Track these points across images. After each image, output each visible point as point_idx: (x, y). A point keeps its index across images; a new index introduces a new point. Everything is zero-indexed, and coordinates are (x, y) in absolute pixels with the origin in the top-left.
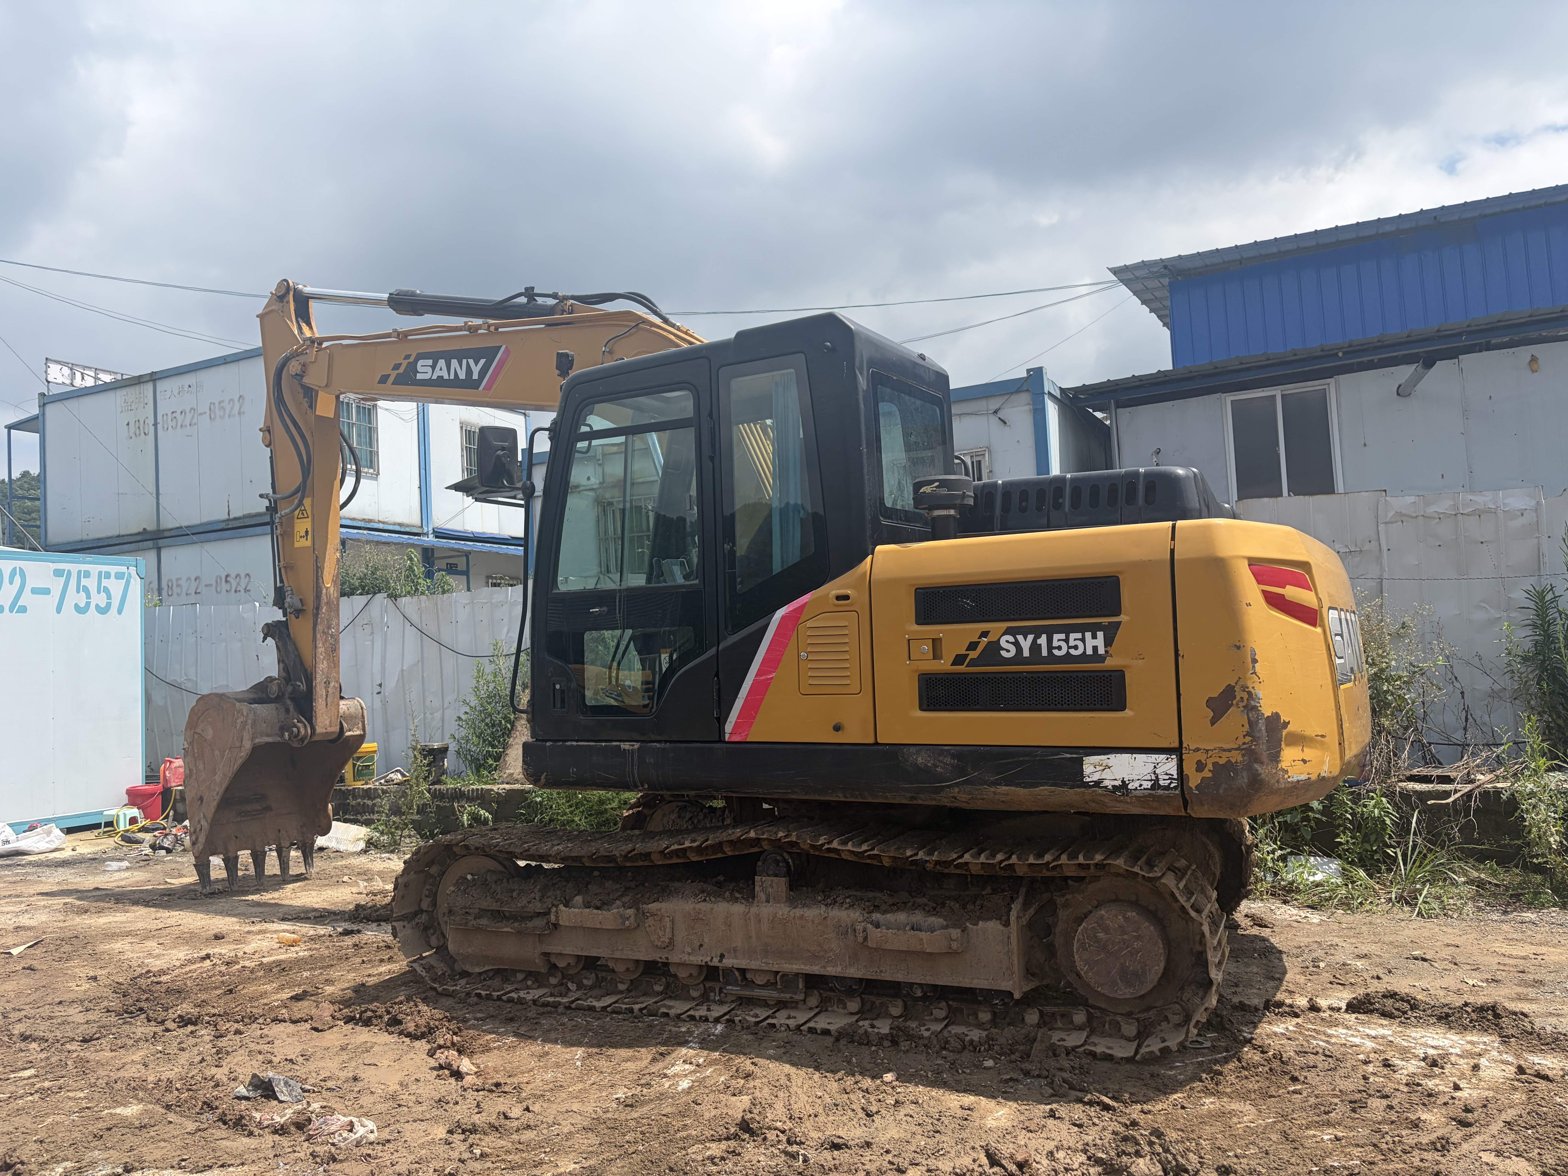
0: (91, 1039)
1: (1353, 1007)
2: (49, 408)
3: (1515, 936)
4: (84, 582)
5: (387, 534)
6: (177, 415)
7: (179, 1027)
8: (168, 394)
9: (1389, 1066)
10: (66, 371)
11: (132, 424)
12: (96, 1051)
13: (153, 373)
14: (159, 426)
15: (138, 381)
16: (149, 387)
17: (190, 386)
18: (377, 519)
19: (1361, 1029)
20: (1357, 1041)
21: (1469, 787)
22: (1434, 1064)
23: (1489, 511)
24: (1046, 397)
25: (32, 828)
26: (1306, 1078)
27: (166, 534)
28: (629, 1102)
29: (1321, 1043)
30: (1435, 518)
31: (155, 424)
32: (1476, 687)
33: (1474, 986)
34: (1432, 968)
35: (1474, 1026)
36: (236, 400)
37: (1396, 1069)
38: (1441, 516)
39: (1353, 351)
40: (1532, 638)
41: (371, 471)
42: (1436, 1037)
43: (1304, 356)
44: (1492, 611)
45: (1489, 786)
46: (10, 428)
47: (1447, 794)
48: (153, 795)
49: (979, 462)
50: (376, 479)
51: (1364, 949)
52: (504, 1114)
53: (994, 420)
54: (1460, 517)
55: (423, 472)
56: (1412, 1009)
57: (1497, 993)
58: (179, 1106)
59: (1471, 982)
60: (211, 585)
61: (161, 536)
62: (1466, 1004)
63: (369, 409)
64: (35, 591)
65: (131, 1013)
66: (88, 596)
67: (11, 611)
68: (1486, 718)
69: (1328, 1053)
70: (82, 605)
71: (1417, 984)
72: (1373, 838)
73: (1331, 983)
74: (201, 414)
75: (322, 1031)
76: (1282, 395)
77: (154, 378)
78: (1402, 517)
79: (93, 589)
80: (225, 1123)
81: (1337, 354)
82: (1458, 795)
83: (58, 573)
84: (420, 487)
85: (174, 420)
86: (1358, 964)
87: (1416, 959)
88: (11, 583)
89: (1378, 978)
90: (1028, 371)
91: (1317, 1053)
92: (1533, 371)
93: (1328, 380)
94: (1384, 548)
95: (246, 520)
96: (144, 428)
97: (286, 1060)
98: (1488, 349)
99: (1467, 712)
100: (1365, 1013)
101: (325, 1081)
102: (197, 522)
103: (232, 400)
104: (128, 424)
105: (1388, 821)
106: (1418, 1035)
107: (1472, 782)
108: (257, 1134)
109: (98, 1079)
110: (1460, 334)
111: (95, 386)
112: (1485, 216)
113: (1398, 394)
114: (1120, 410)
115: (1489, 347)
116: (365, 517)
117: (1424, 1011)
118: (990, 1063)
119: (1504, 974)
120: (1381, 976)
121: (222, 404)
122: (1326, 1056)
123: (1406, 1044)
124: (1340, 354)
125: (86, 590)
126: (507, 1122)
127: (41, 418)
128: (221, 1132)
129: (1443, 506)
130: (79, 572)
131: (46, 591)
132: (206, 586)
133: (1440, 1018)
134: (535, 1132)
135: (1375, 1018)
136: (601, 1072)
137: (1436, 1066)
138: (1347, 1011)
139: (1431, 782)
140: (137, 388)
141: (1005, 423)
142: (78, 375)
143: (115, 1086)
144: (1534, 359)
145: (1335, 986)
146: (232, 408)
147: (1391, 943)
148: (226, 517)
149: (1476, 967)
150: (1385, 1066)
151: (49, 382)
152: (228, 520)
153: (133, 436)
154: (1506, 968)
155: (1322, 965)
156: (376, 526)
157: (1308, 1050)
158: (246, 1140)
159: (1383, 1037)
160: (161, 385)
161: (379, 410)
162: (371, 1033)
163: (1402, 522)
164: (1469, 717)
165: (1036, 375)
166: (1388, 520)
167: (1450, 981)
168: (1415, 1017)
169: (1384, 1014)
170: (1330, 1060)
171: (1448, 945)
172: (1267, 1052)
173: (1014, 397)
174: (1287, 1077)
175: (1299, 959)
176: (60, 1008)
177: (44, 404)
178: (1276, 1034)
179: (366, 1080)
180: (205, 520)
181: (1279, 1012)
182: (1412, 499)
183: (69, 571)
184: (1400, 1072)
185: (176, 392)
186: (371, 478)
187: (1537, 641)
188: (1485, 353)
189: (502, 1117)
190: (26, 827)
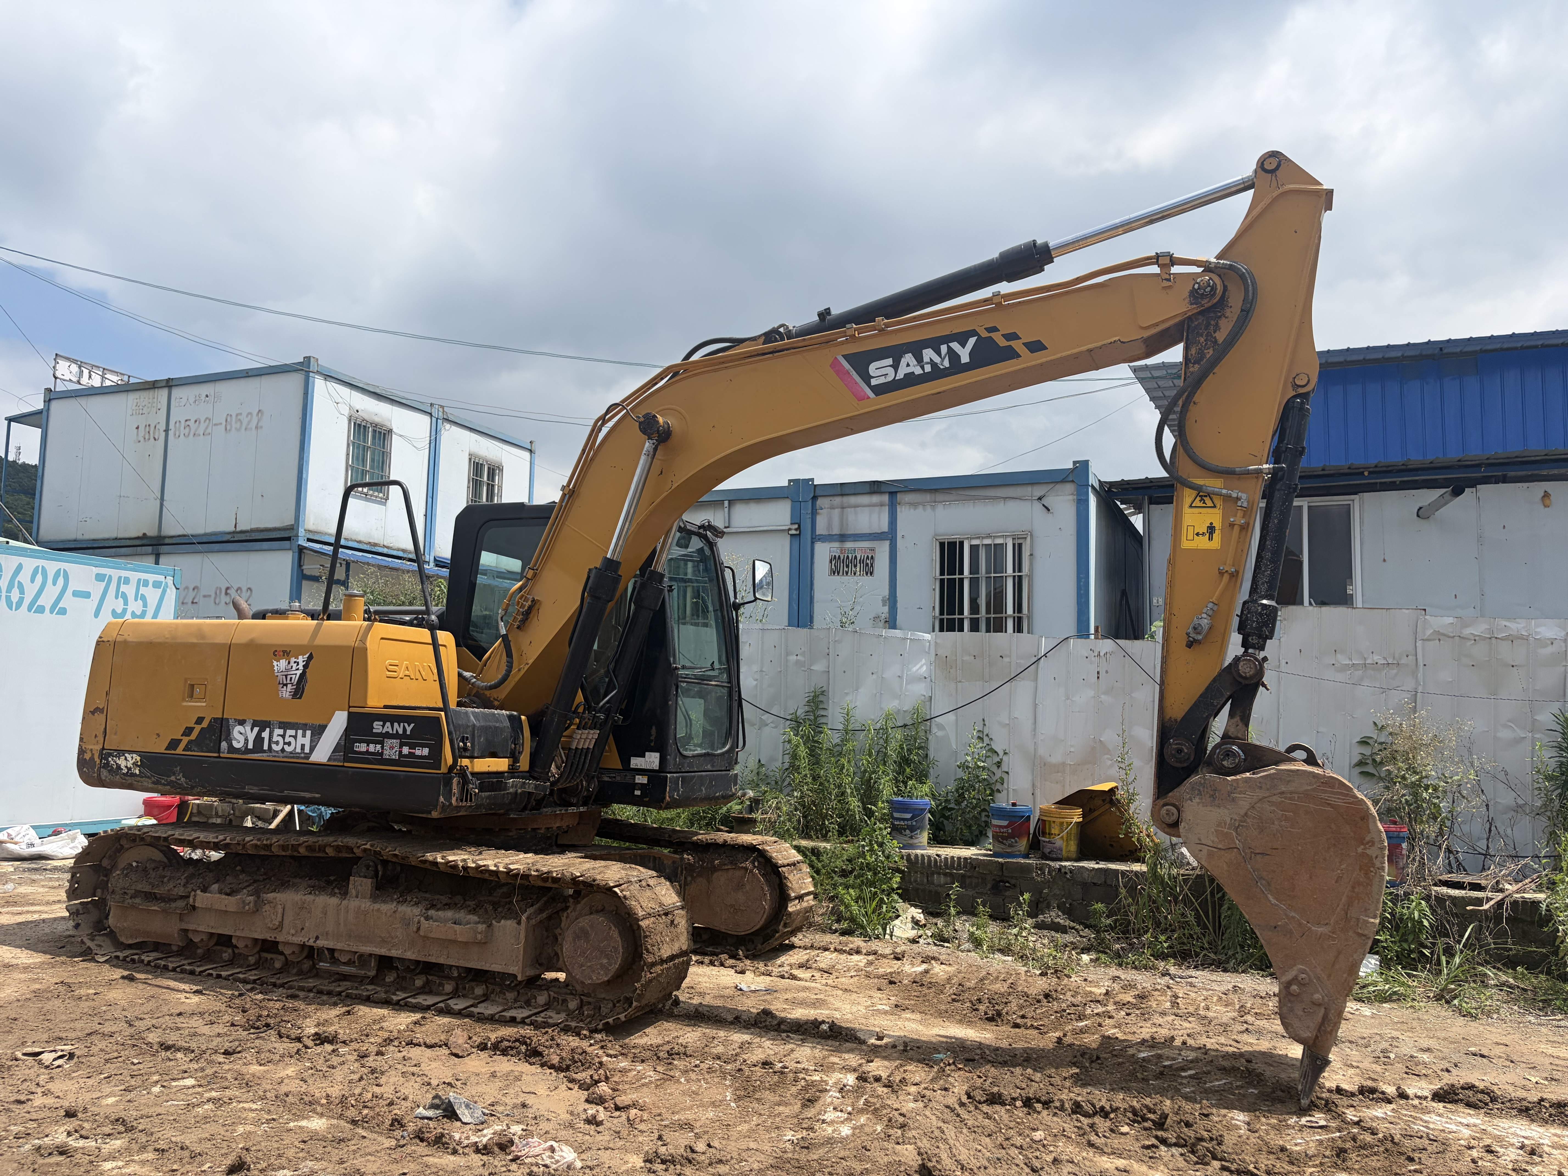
0: (234, 1052)
1: (1439, 1096)
2: (54, 405)
3: (1555, 1039)
4: (123, 588)
5: (390, 559)
6: (191, 423)
7: (316, 1045)
8: (184, 401)
9: (1492, 1152)
10: (74, 368)
11: (141, 428)
12: (245, 1064)
13: (168, 380)
14: (171, 433)
15: (152, 386)
16: (164, 393)
17: (207, 396)
18: (382, 543)
19: (1453, 1117)
20: (1453, 1127)
21: (1500, 896)
22: (1533, 1153)
23: (1521, 638)
24: (1090, 489)
25: (56, 833)
26: (1420, 1159)
27: (167, 541)
28: (802, 1144)
29: (1422, 1128)
30: (1469, 639)
31: (167, 431)
32: (1499, 800)
33: (1537, 1083)
34: (1492, 1065)
35: (1554, 1120)
36: (255, 413)
37: (1499, 1155)
38: (1477, 638)
39: (1379, 471)
40: (1557, 759)
41: (381, 495)
42: (1523, 1128)
43: (1332, 472)
44: (1518, 731)
45: (1518, 896)
46: (10, 420)
47: (1479, 902)
48: (170, 807)
49: (1020, 545)
50: (385, 504)
51: (1425, 1043)
52: (690, 1147)
53: (1038, 506)
54: (1493, 639)
55: (430, 500)
56: (1491, 1101)
57: (1561, 1091)
58: (367, 1122)
59: (1534, 1080)
60: (210, 596)
61: (161, 542)
62: (1542, 1100)
63: (384, 434)
64: (76, 594)
65: (258, 1028)
66: (126, 603)
67: (51, 612)
68: (1509, 831)
69: (1432, 1137)
70: (119, 611)
71: (1485, 1078)
72: (1411, 938)
73: (1406, 1073)
74: (216, 425)
75: (462, 1057)
76: (1309, 507)
77: (169, 384)
78: (1439, 636)
79: (131, 596)
80: (422, 1140)
81: (1362, 473)
82: (1492, 903)
83: (100, 578)
84: (426, 515)
85: (187, 429)
86: (1425, 1057)
87: (1475, 1055)
88: (54, 584)
89: (1448, 1071)
90: (1075, 463)
91: (1421, 1137)
92: (1545, 506)
93: (1352, 497)
94: (1421, 663)
95: (253, 534)
96: (154, 433)
97: (444, 1083)
98: (1504, 482)
99: (1491, 824)
100: (1450, 1102)
101: (493, 1106)
102: (201, 531)
103: (250, 414)
104: (137, 428)
105: (1426, 923)
106: (1506, 1126)
107: (1502, 891)
108: (461, 1152)
109: (265, 1092)
110: (1479, 466)
111: (102, 387)
112: (1486, 351)
113: (1418, 516)
114: (1152, 507)
115: (1505, 480)
116: (371, 541)
117: (1503, 1103)
118: (1125, 1129)
119: (1559, 1073)
120: (1450, 1068)
121: (239, 417)
122: (1431, 1140)
123: (1499, 1133)
124: (1366, 474)
125: (125, 597)
126: (694, 1155)
127: (45, 413)
128: (421, 1149)
129: (1479, 629)
130: (120, 578)
131: (87, 595)
132: (205, 596)
133: (1520, 1111)
134: (728, 1167)
135: (1461, 1108)
136: (760, 1114)
137: (1535, 1154)
138: (1433, 1099)
139: (1464, 888)
140: (151, 392)
141: (1049, 510)
142: (86, 372)
143: (287, 1099)
144: (1546, 495)
145: (1410, 1076)
146: (249, 422)
147: (1445, 1039)
148: (232, 529)
149: (1532, 1066)
150: (1488, 1151)
151: (56, 378)
152: (234, 532)
153: (142, 439)
154: (1560, 1069)
155: (1392, 1056)
156: (380, 550)
157: (1412, 1134)
158: (452, 1158)
159: (1475, 1126)
160: (176, 392)
161: (394, 436)
162: (512, 1062)
163: (1439, 640)
164: (1493, 828)
165: (1082, 467)
166: (1425, 638)
167: (1511, 1077)
168: (1498, 1109)
169: (1469, 1105)
170: (1435, 1144)
171: (1498, 1044)
172: (1377, 1134)
173: (1058, 486)
174: (1403, 1158)
175: (1369, 1049)
176: (181, 1019)
177: (50, 400)
178: (1377, 1118)
179: (535, 1108)
180: (209, 530)
181: (1373, 1098)
182: (1451, 620)
183: (110, 576)
184: (1503, 1158)
185: (192, 400)
186: (380, 503)
187: (1562, 763)
188: (1501, 485)
189: (688, 1150)
190: (50, 831)
